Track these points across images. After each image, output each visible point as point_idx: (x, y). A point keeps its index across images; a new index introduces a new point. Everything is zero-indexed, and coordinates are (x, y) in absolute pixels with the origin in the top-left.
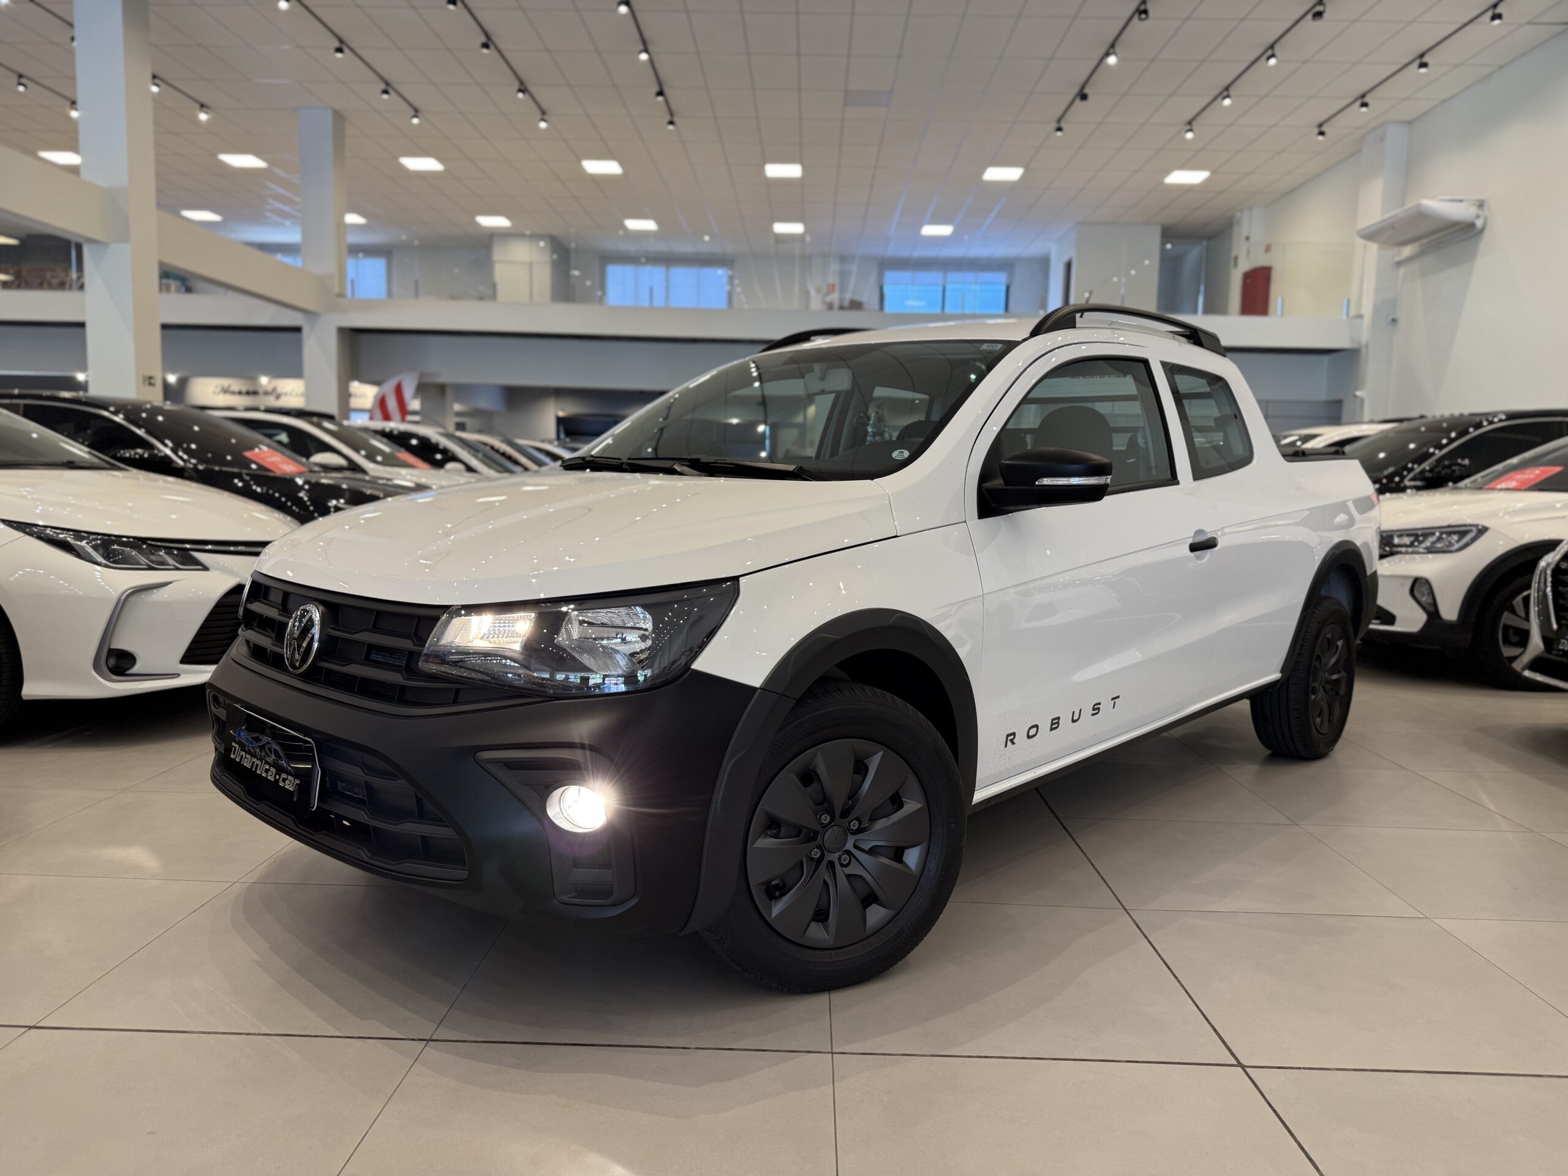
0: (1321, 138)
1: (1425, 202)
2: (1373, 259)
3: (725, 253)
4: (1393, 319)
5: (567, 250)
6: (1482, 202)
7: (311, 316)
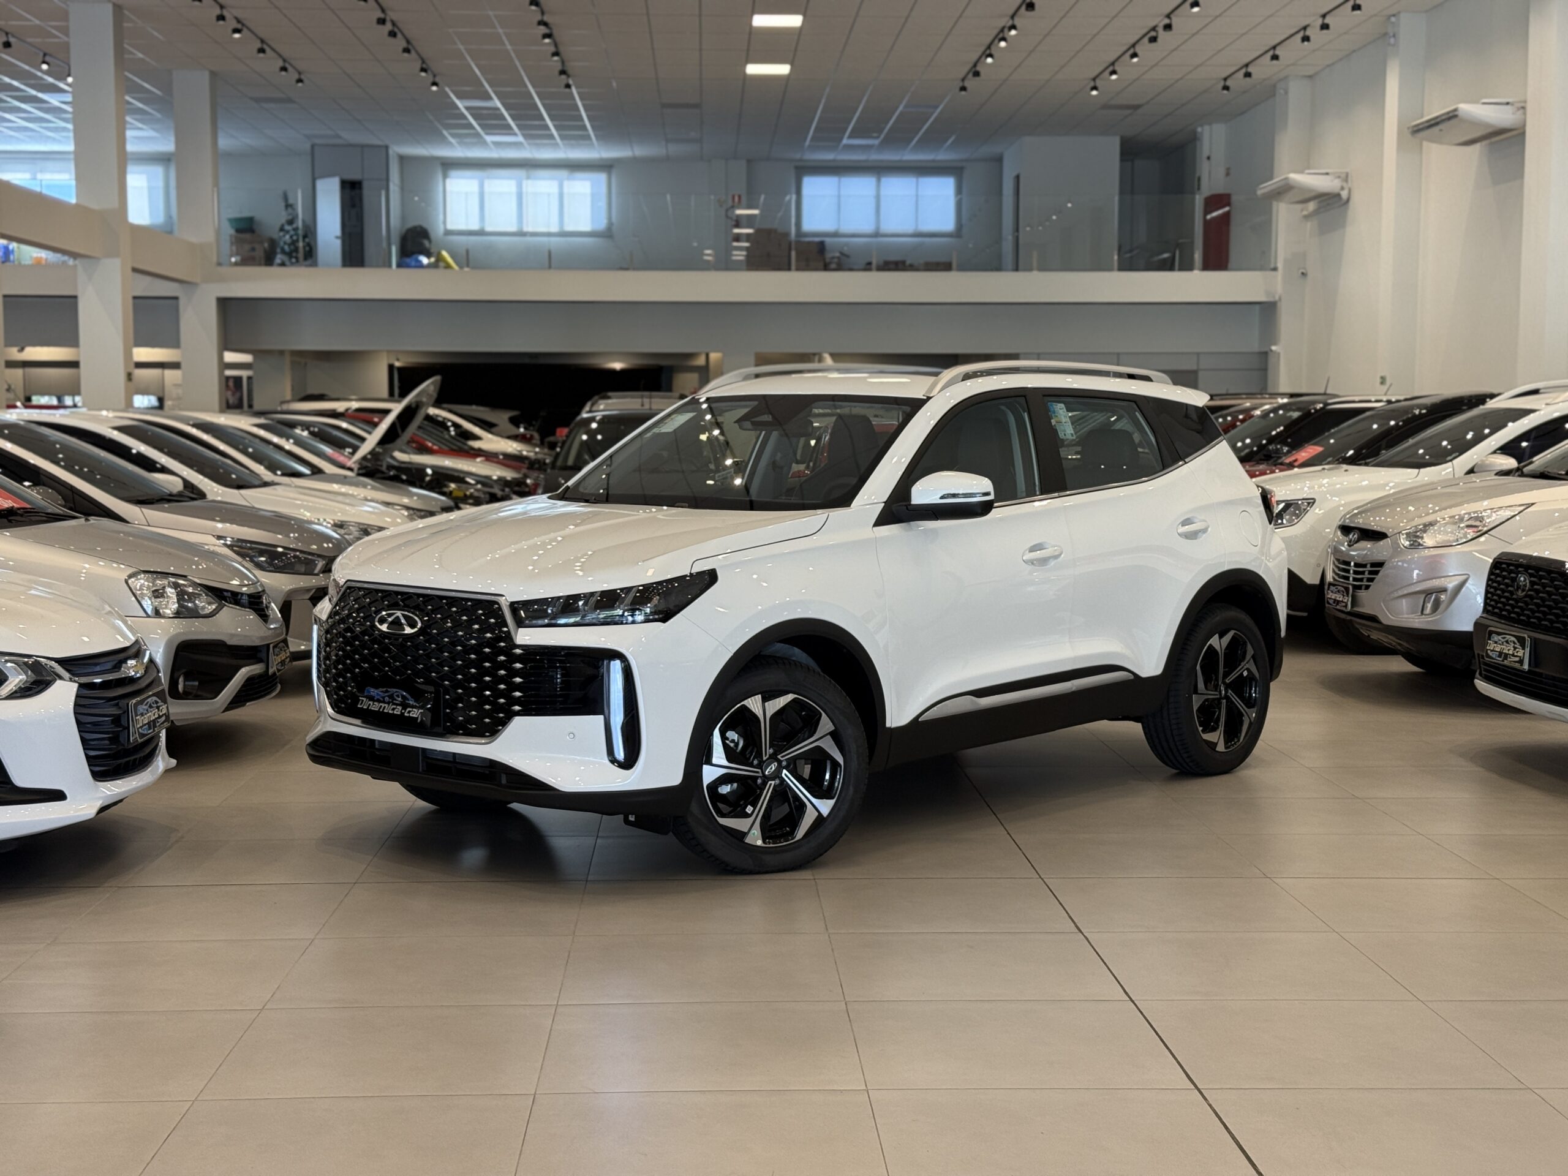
0: (1225, 92)
1: (1292, 176)
2: (1284, 214)
3: (602, 159)
4: (1303, 273)
5: (402, 159)
6: (1347, 175)
7: (189, 286)
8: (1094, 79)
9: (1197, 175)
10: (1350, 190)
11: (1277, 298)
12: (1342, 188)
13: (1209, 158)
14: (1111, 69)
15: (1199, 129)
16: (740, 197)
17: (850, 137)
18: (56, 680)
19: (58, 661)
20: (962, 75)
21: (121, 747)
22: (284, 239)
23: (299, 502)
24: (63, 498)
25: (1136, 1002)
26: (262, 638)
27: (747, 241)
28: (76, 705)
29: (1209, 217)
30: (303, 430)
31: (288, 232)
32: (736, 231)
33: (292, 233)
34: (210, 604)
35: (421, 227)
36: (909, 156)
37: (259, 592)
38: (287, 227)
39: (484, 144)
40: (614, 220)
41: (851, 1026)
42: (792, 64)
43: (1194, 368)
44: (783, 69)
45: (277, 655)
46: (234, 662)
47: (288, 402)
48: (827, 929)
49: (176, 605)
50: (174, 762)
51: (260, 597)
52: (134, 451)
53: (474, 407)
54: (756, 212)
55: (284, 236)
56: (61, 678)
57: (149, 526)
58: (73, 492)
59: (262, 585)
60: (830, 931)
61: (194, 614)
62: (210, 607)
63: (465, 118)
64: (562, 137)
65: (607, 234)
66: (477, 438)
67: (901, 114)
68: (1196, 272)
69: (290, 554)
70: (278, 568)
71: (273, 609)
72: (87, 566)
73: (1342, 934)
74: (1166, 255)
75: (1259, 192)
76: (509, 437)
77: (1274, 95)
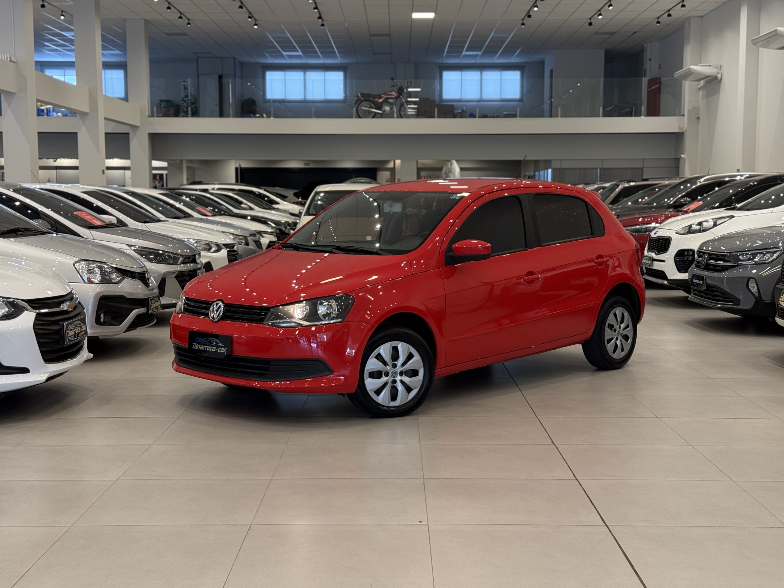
0: (658, 24)
1: (692, 67)
2: (688, 86)
3: (341, 64)
4: (698, 117)
5: (241, 63)
6: (721, 67)
7: (134, 127)
8: (590, 19)
9: (644, 68)
10: (722, 74)
11: (684, 130)
12: (718, 73)
13: (650, 59)
14: (599, 13)
15: (645, 45)
16: (411, 82)
17: (466, 51)
18: (24, 311)
19: (26, 301)
20: (522, 18)
21: (60, 346)
22: (183, 105)
23: (177, 230)
24: (51, 225)
25: (579, 480)
26: (145, 295)
27: (415, 104)
28: (35, 324)
29: (649, 90)
30: (186, 197)
31: (185, 101)
32: (409, 99)
33: (188, 102)
34: (118, 277)
35: (251, 98)
36: (496, 60)
37: (144, 272)
38: (186, 99)
39: (282, 56)
40: (348, 94)
41: (425, 491)
42: (436, 13)
43: (641, 166)
44: (431, 15)
45: (153, 304)
46: (129, 306)
47: (184, 185)
48: (420, 442)
49: (100, 278)
50: (91, 355)
51: (145, 274)
52: (95, 205)
53: (277, 188)
54: (419, 90)
55: (184, 103)
56: (27, 310)
57: (94, 239)
58: (56, 222)
59: (147, 268)
60: (421, 443)
61: (109, 282)
62: (118, 279)
63: (273, 43)
64: (321, 53)
65: (344, 101)
66: (277, 203)
67: (492, 38)
68: (642, 117)
69: (166, 254)
70: (159, 261)
71: (152, 280)
72: (59, 258)
73: (694, 447)
74: (628, 110)
75: (675, 76)
76: (294, 203)
77: (683, 27)
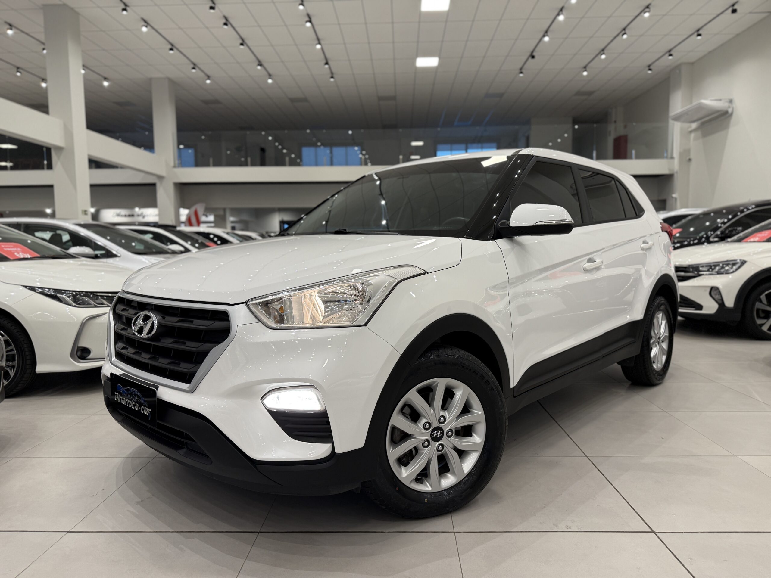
0: (650, 72)
1: (704, 101)
2: (678, 129)
4: (689, 159)
6: (731, 101)
7: (161, 178)
9: (609, 130)
10: (733, 108)
11: (673, 172)
12: (729, 107)
20: (520, 66)
42: (439, 57)
44: (435, 63)
